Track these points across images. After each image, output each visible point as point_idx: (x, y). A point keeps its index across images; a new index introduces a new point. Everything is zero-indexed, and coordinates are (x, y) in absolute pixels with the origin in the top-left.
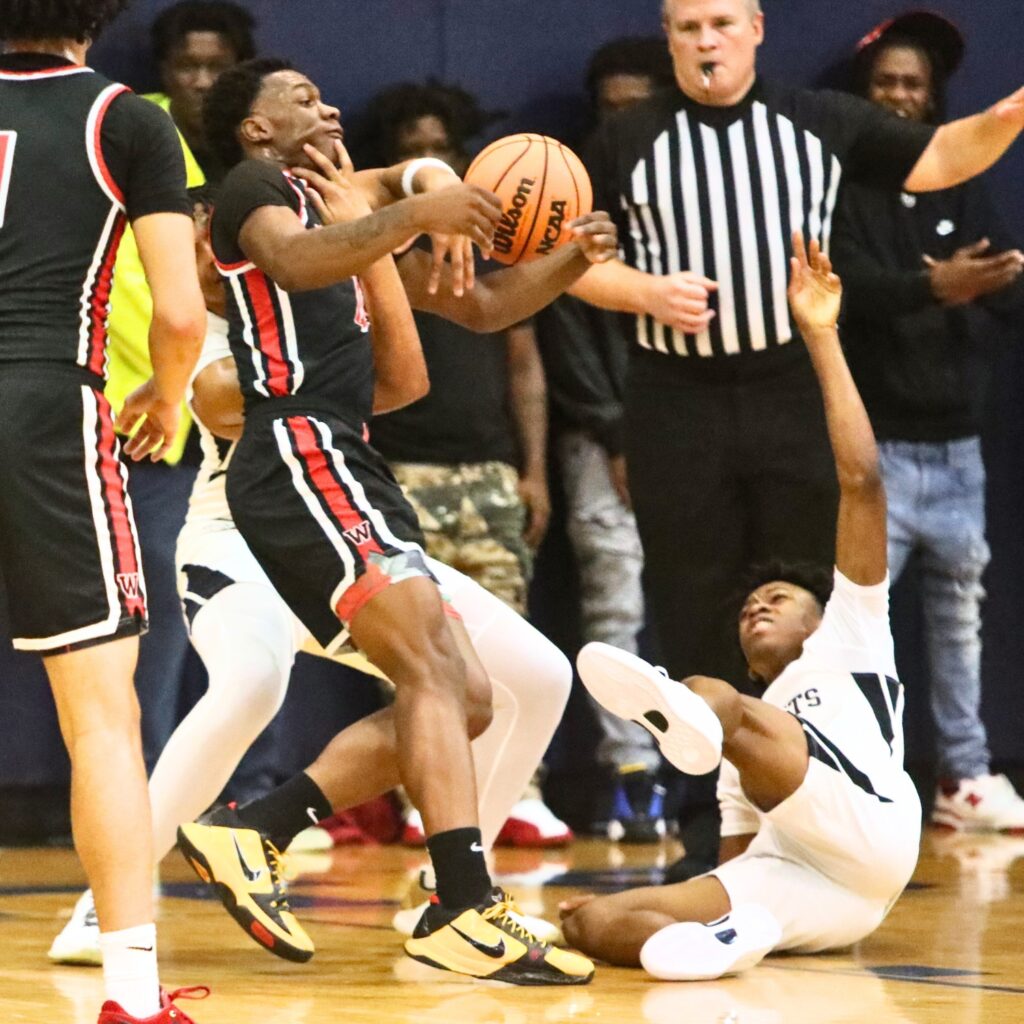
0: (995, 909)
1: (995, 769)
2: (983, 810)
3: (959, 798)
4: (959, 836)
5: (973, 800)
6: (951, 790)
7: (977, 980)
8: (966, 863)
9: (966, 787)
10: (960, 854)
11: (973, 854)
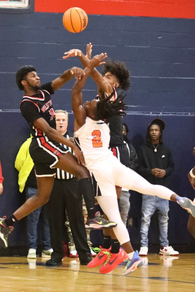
0: (170, 268)
1: (169, 245)
2: (167, 252)
3: (164, 250)
4: (164, 256)
5: (166, 250)
6: (162, 248)
7: (167, 279)
8: (165, 260)
9: (165, 248)
10: (164, 259)
11: (166, 259)
